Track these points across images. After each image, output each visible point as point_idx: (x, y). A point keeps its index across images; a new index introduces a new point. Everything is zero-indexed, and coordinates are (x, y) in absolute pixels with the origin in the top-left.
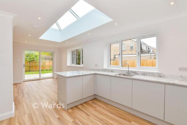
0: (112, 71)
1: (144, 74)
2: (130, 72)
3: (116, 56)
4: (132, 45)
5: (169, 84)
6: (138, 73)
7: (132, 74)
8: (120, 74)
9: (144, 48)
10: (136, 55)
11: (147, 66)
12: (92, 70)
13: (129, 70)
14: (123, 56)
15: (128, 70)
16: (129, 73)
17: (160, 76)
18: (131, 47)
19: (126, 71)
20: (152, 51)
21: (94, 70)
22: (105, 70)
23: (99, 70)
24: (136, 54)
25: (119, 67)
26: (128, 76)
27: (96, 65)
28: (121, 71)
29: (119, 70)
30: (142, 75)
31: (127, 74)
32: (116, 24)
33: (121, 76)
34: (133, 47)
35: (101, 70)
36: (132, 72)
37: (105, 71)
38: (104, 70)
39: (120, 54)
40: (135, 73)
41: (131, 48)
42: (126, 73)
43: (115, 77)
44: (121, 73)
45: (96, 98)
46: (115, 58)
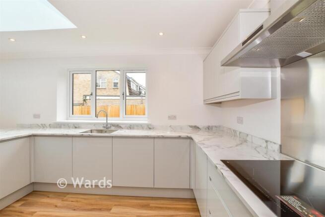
0: (76, 126)
1: (131, 127)
2: (109, 126)
3: (88, 98)
4: (116, 81)
5: (158, 137)
6: (122, 126)
7: (113, 128)
8: (91, 130)
9: (134, 87)
10: (119, 98)
11: (136, 114)
12: (22, 127)
13: (108, 122)
14: (97, 98)
15: (105, 122)
16: (107, 128)
17: (150, 129)
18: (115, 83)
19: (103, 124)
20: (143, 92)
21: (30, 127)
22: (60, 125)
23: (43, 126)
24: (119, 96)
25: (91, 117)
26: (106, 132)
27: (37, 116)
28: (95, 124)
29: (91, 124)
30: (128, 129)
31: (105, 129)
32: (84, 37)
33: (95, 134)
34: (117, 83)
35: (50, 125)
36: (113, 125)
37: (60, 127)
38: (58, 124)
39: (92, 94)
40: (118, 126)
41: (115, 86)
42: (102, 129)
43: (81, 136)
44: (94, 128)
45: (35, 190)
46: (85, 100)
